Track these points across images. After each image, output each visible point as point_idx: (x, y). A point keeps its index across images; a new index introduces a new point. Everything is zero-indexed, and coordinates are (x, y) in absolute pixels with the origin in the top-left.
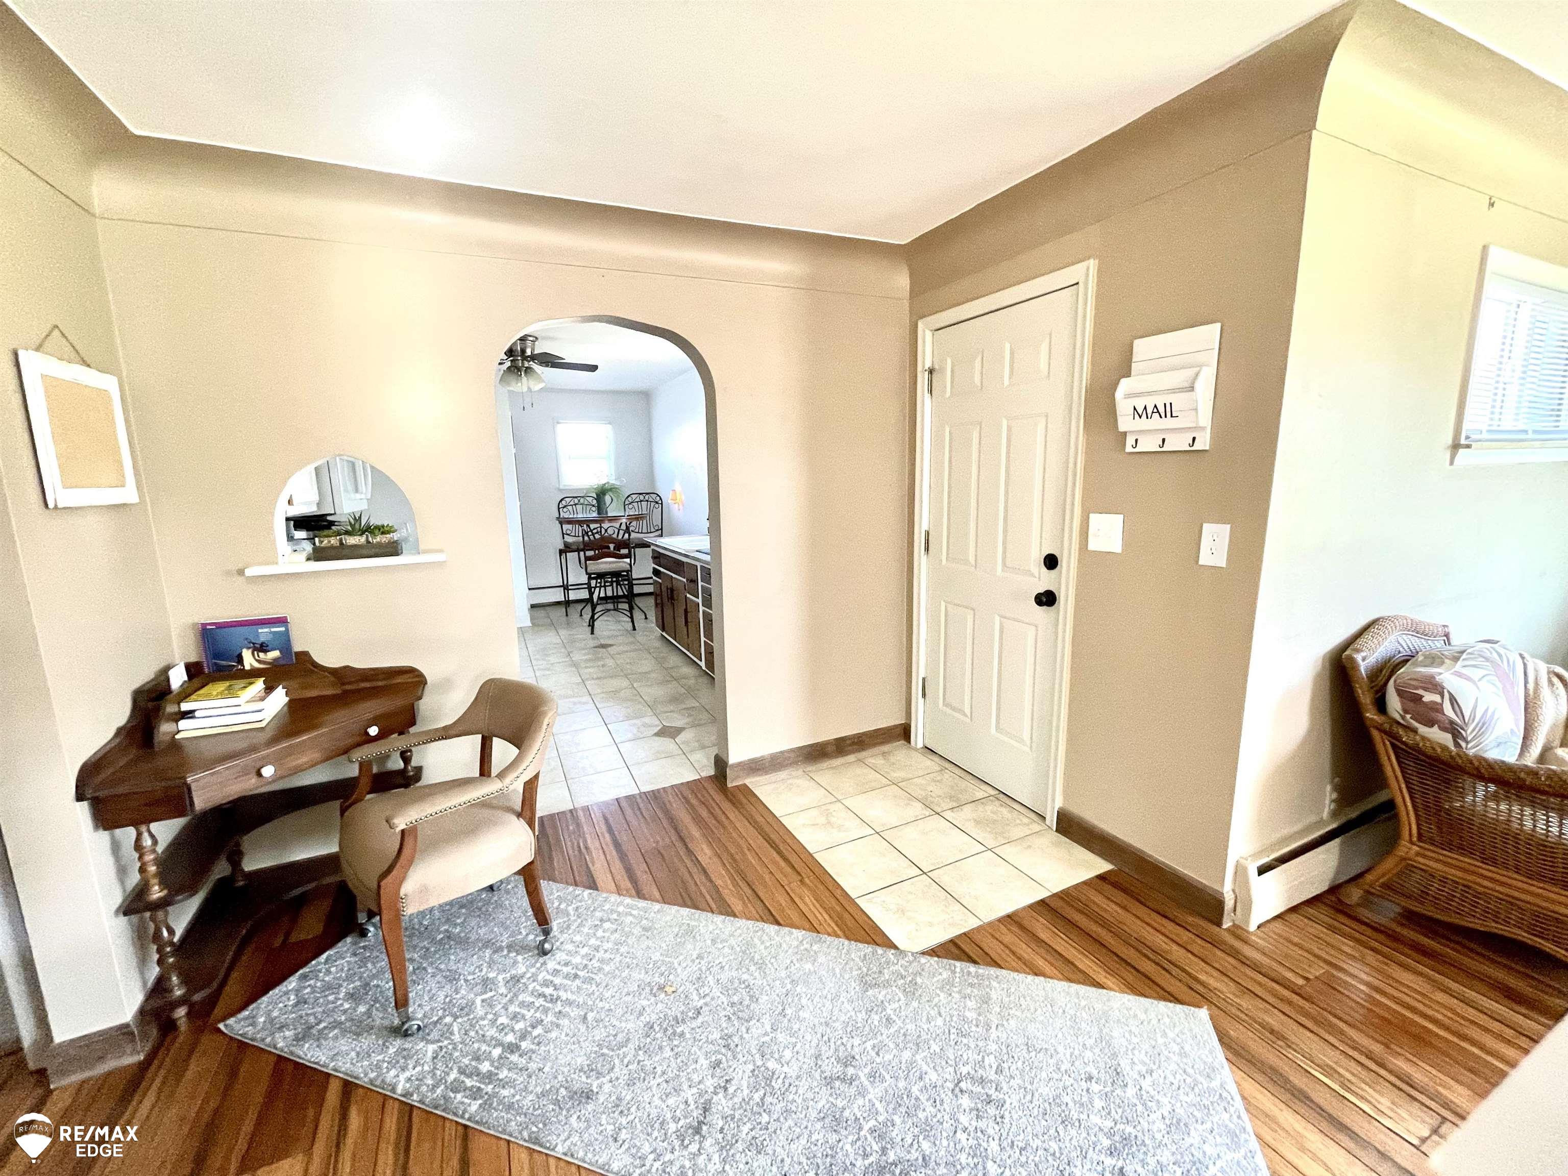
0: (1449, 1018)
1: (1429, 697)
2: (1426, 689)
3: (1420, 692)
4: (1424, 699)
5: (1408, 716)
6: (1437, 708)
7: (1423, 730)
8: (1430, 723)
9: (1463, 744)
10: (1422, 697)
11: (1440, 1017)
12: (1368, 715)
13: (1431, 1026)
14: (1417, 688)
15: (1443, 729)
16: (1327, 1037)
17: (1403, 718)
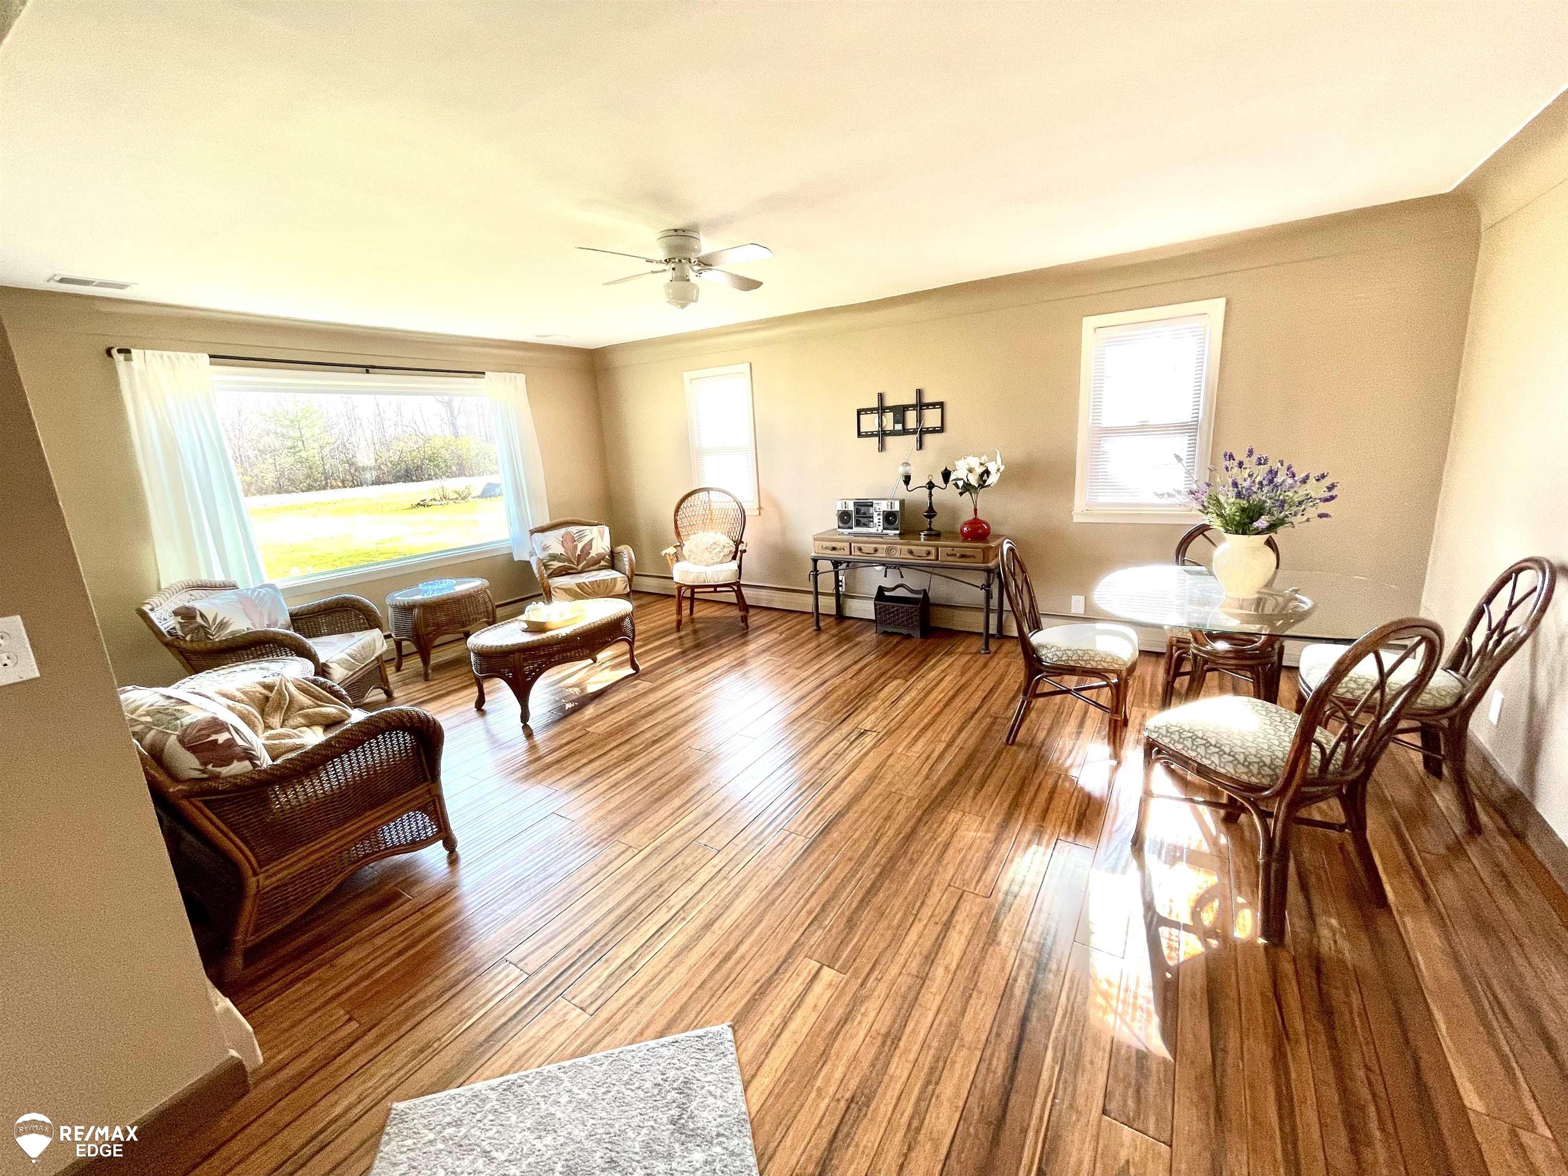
0: (404, 940)
1: (222, 738)
2: (216, 732)
3: (213, 737)
4: (220, 742)
5: (210, 767)
6: (230, 743)
7: (225, 771)
8: (227, 762)
9: (258, 762)
10: (216, 741)
11: (400, 946)
12: (171, 790)
13: (411, 952)
14: (209, 736)
15: (240, 759)
16: (428, 1011)
17: (203, 772)
